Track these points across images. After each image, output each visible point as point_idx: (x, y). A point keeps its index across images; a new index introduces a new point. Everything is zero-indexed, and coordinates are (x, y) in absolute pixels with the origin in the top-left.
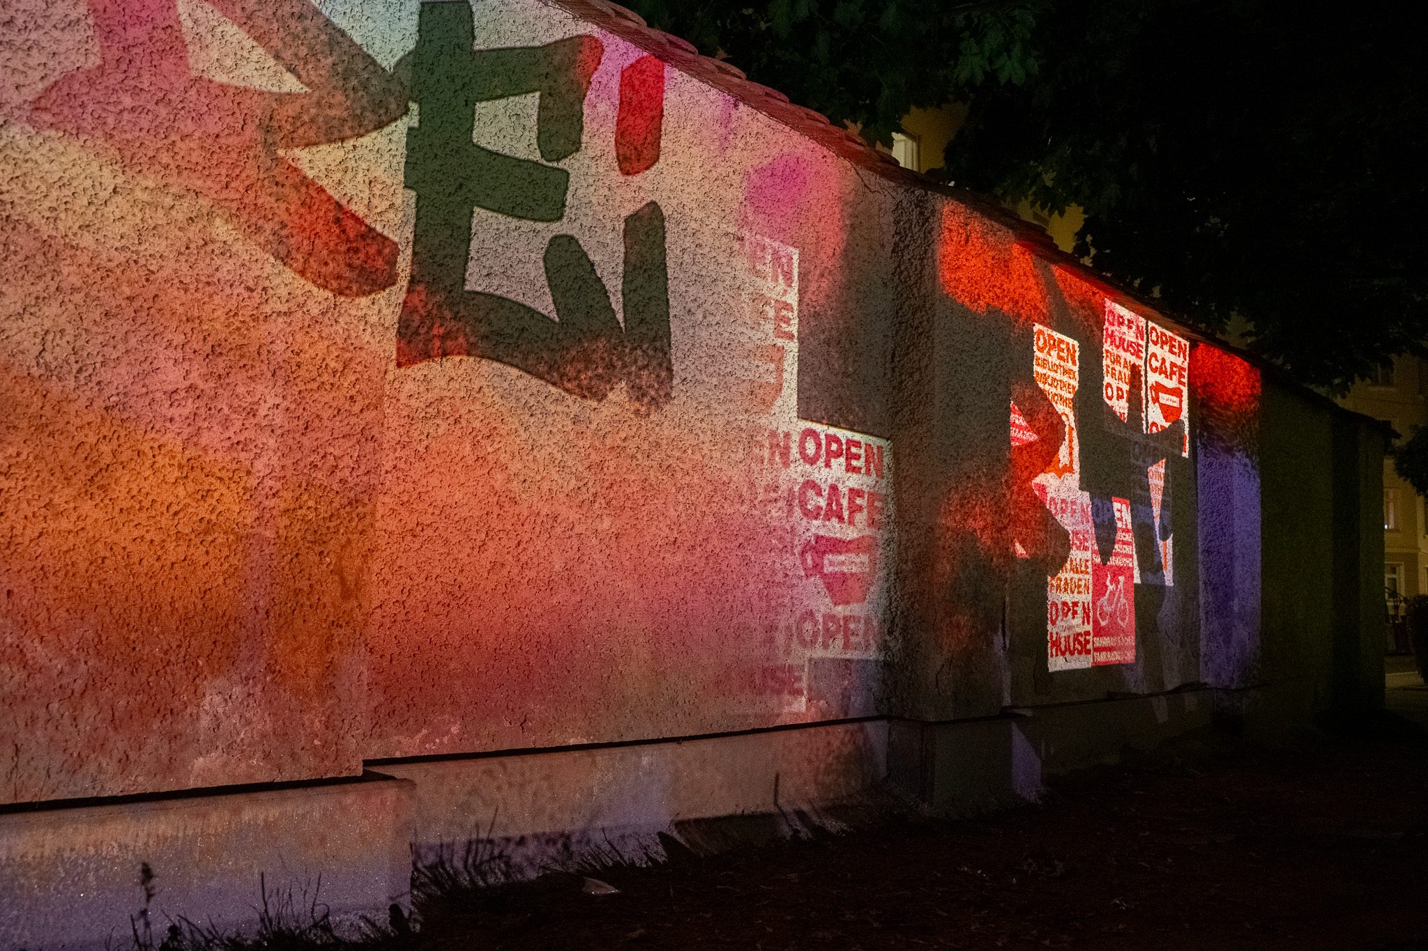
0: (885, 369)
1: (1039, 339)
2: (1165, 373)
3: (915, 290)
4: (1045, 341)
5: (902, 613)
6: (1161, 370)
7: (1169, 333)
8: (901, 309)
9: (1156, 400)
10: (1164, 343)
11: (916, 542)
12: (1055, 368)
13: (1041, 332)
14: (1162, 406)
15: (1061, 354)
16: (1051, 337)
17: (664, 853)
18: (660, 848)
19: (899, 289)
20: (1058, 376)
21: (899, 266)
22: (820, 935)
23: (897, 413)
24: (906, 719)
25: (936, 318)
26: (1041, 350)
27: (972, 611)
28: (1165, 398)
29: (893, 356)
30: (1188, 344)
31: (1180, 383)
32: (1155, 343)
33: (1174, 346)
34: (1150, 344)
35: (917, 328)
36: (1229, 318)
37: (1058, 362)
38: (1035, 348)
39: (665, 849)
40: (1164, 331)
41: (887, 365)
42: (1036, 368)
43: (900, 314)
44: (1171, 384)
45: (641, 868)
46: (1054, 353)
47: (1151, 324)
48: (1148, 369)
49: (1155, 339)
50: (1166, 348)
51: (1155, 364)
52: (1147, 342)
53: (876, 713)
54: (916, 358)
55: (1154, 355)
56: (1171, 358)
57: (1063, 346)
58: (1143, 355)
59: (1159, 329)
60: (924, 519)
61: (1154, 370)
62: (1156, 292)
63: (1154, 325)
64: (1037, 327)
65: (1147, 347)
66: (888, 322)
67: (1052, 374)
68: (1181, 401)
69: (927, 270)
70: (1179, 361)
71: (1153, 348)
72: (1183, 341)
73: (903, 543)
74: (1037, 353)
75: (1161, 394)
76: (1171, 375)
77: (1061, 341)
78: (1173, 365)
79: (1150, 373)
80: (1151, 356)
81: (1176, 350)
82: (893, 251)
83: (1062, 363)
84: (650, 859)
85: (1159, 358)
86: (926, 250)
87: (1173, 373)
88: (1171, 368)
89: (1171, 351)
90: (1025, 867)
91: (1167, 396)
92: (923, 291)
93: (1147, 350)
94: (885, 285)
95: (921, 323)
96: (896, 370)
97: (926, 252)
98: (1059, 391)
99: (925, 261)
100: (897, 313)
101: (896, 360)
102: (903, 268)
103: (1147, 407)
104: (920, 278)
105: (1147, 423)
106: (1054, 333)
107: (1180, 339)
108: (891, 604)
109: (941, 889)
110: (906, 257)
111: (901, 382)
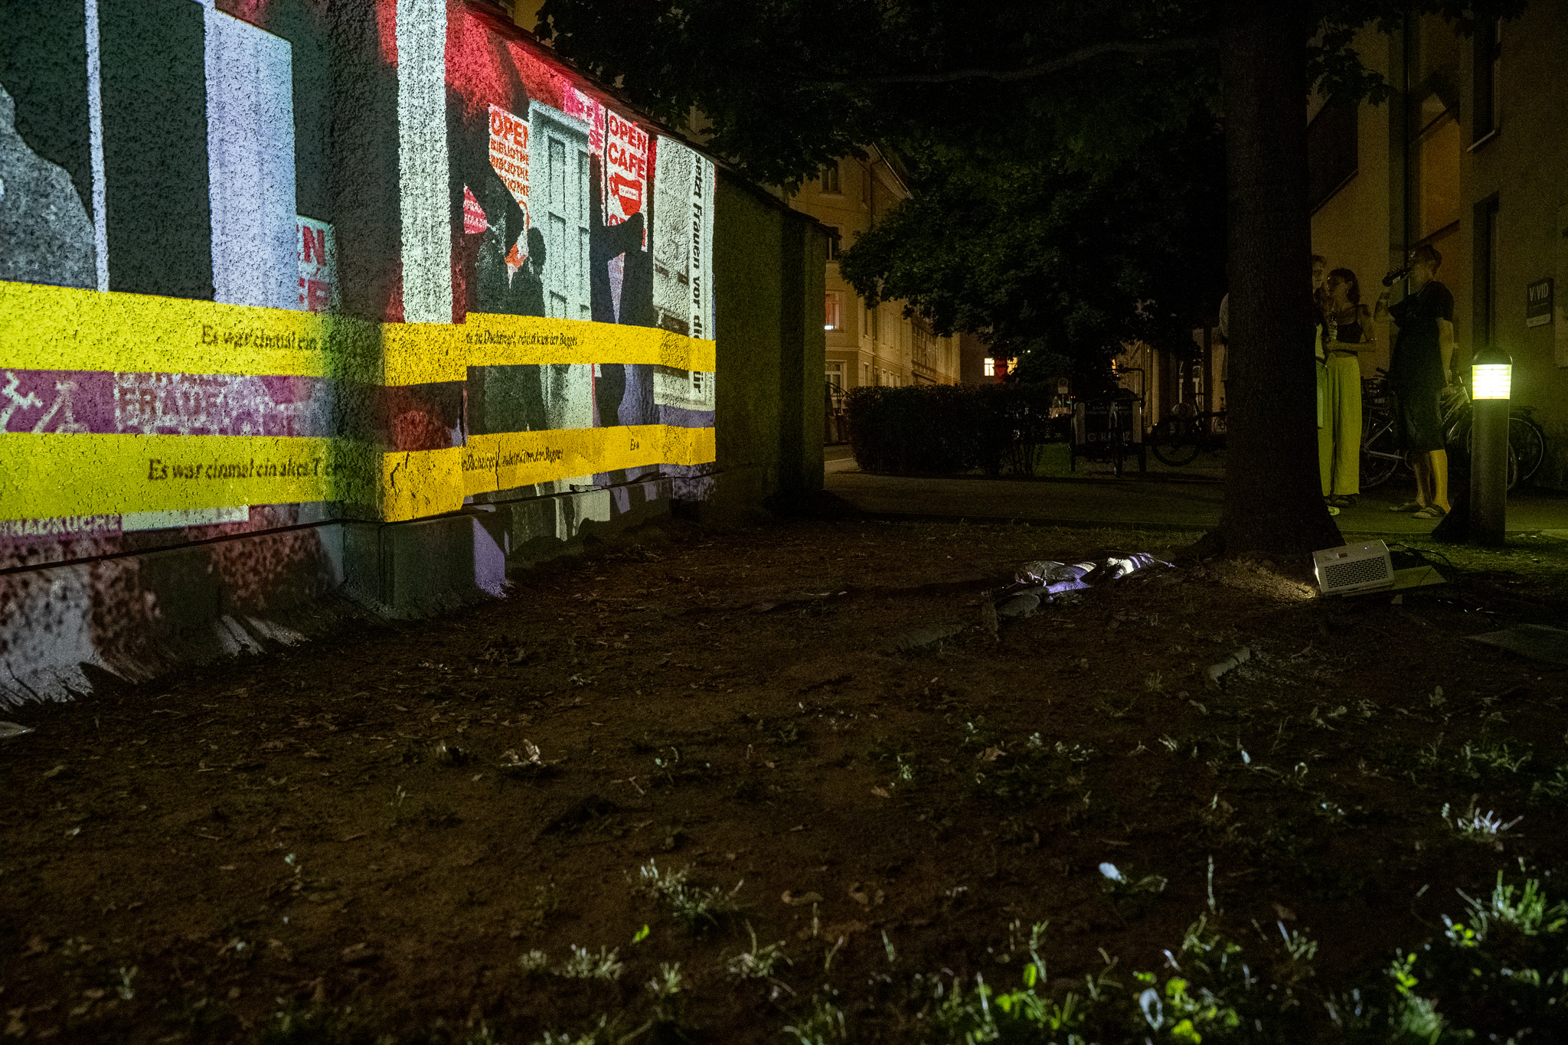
0: (323, 144)
1: (494, 121)
2: (625, 164)
3: (355, 56)
4: (501, 123)
5: (352, 410)
6: (620, 162)
7: (629, 124)
8: (339, 76)
9: (616, 192)
10: (623, 133)
11: (364, 335)
12: (512, 153)
13: (496, 114)
14: (621, 198)
15: (518, 138)
16: (507, 119)
17: (88, 684)
18: (83, 680)
19: (337, 54)
20: (516, 162)
21: (336, 27)
22: (271, 745)
23: (339, 193)
24: (362, 522)
25: (379, 89)
26: (497, 133)
27: (428, 406)
28: (624, 191)
29: (332, 130)
30: (647, 136)
31: (640, 175)
32: (615, 133)
33: (633, 137)
34: (610, 133)
35: (358, 99)
36: (688, 112)
37: (515, 147)
38: (490, 130)
39: (91, 680)
40: (624, 121)
41: (326, 139)
42: (491, 152)
43: (339, 82)
44: (631, 176)
45: (61, 704)
46: (511, 137)
47: (611, 113)
48: (608, 160)
49: (614, 129)
50: (626, 138)
51: (615, 155)
52: (607, 132)
53: (329, 518)
54: (358, 133)
55: (614, 145)
56: (630, 150)
57: (520, 130)
58: (603, 145)
59: (619, 119)
60: (372, 310)
61: (614, 161)
62: (619, 82)
63: (614, 114)
64: (492, 108)
65: (606, 136)
66: (325, 90)
67: (509, 159)
68: (640, 195)
69: (369, 33)
70: (639, 153)
71: (612, 139)
72: (643, 133)
73: (351, 335)
74: (493, 136)
75: (620, 186)
76: (630, 167)
77: (518, 125)
78: (632, 156)
79: (609, 164)
80: (611, 146)
81: (636, 142)
82: (329, 9)
83: (519, 149)
84: (70, 692)
85: (619, 149)
86: (367, 11)
87: (632, 165)
88: (631, 160)
89: (630, 143)
90: (487, 657)
91: (626, 189)
92: (364, 58)
93: (606, 140)
94: (320, 48)
95: (362, 93)
96: (336, 145)
97: (366, 13)
98: (516, 178)
99: (366, 24)
100: (335, 81)
101: (336, 134)
102: (340, 30)
103: (606, 199)
104: (361, 43)
105: (607, 215)
106: (511, 116)
107: (640, 131)
108: (339, 401)
109: (401, 686)
110: (344, 18)
111: (342, 160)
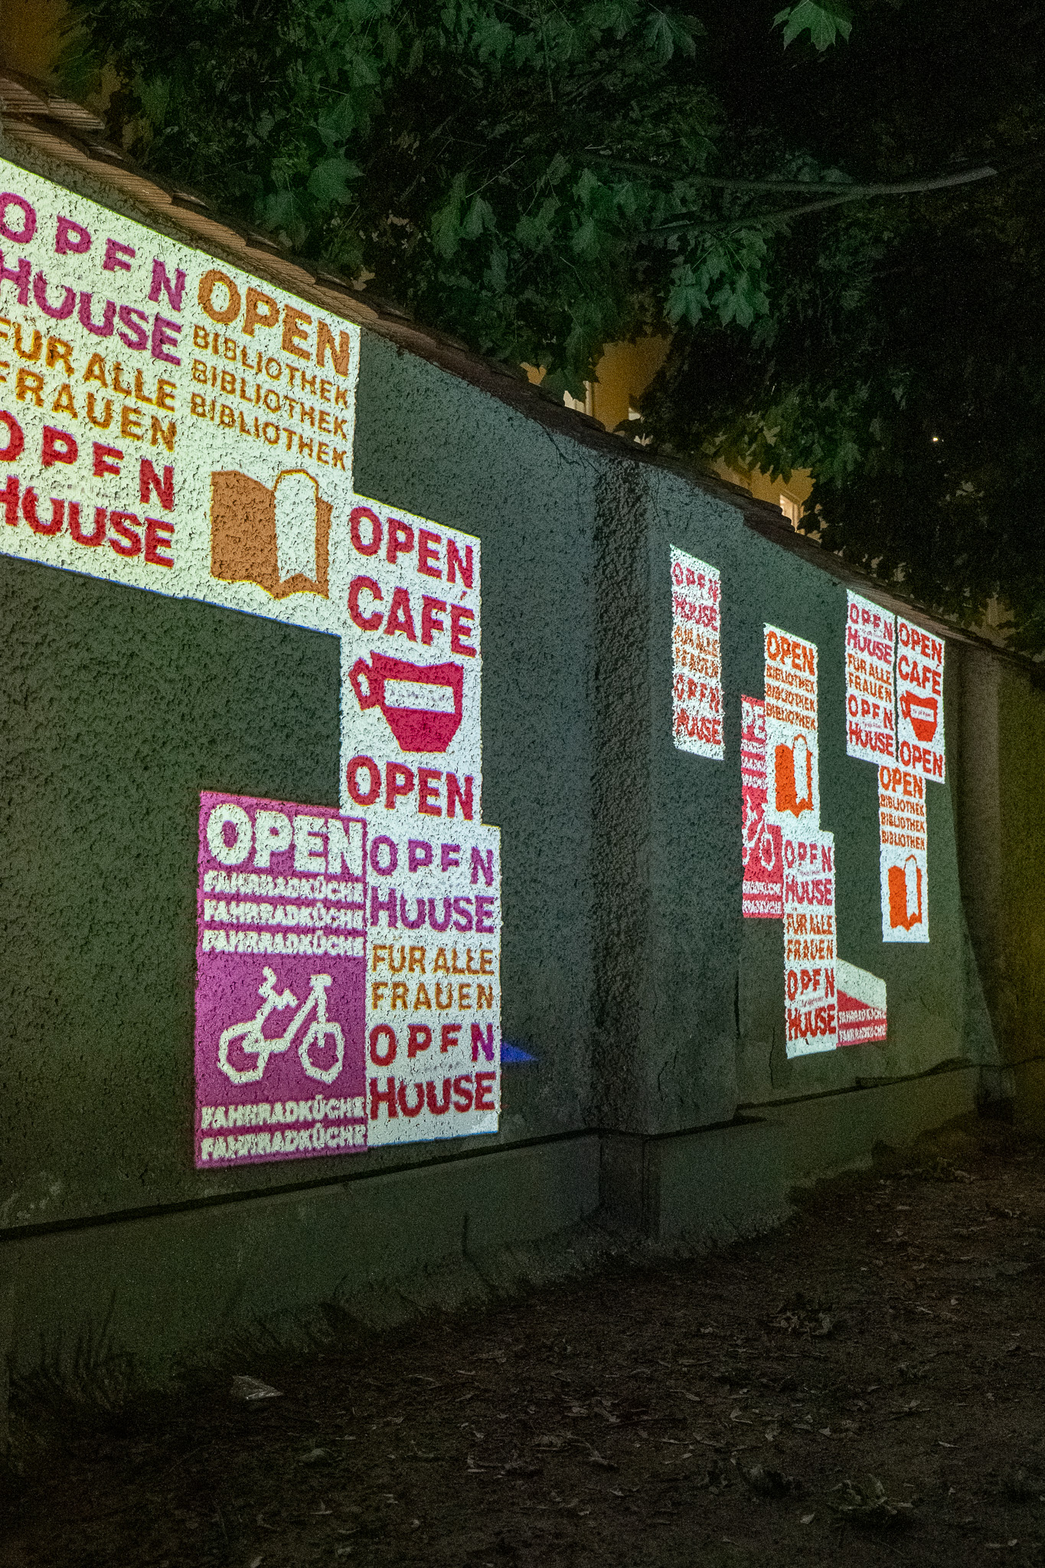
0: (588, 689)
1: (770, 643)
2: (918, 679)
3: (624, 588)
4: (778, 646)
5: (614, 998)
6: (912, 677)
7: (921, 631)
8: (606, 611)
9: (907, 714)
10: (915, 643)
11: (630, 908)
12: (789, 679)
13: (772, 635)
14: (914, 721)
15: (797, 661)
16: (784, 640)
19: (603, 587)
20: (795, 690)
21: (603, 557)
23: (604, 744)
24: (621, 1134)
25: (651, 624)
26: (773, 657)
27: (700, 991)
28: (917, 711)
29: (597, 674)
30: (943, 643)
31: (935, 691)
32: (906, 644)
33: (927, 646)
34: (900, 644)
35: (627, 637)
36: (985, 606)
37: (793, 671)
38: (766, 655)
40: (915, 627)
41: (591, 684)
42: (767, 680)
43: (605, 618)
44: (925, 693)
46: (788, 660)
47: (900, 620)
48: (898, 676)
49: (905, 638)
50: (918, 648)
51: (906, 669)
52: (897, 643)
53: (584, 1128)
54: (626, 675)
55: (904, 658)
56: (924, 661)
57: (799, 651)
58: (892, 659)
59: (910, 626)
61: (905, 677)
63: (904, 621)
64: (769, 628)
65: (896, 648)
66: (591, 628)
67: (786, 687)
68: (936, 714)
70: (932, 664)
71: (903, 650)
72: (939, 641)
73: (614, 909)
74: (769, 662)
75: (912, 707)
76: (924, 682)
77: (797, 645)
78: (926, 669)
79: (900, 681)
80: (901, 660)
81: (929, 651)
82: (596, 538)
83: (798, 673)
85: (910, 662)
86: (638, 537)
87: (926, 679)
88: (924, 674)
89: (924, 653)
91: (919, 709)
92: (634, 590)
93: (896, 653)
94: (585, 581)
95: (632, 630)
96: (602, 690)
97: (637, 541)
98: (795, 708)
99: (637, 551)
100: (602, 617)
101: (601, 677)
102: (608, 559)
103: (897, 723)
104: (630, 573)
105: (897, 743)
106: (788, 636)
107: (934, 637)
108: (599, 987)
110: (612, 546)
111: (608, 706)
